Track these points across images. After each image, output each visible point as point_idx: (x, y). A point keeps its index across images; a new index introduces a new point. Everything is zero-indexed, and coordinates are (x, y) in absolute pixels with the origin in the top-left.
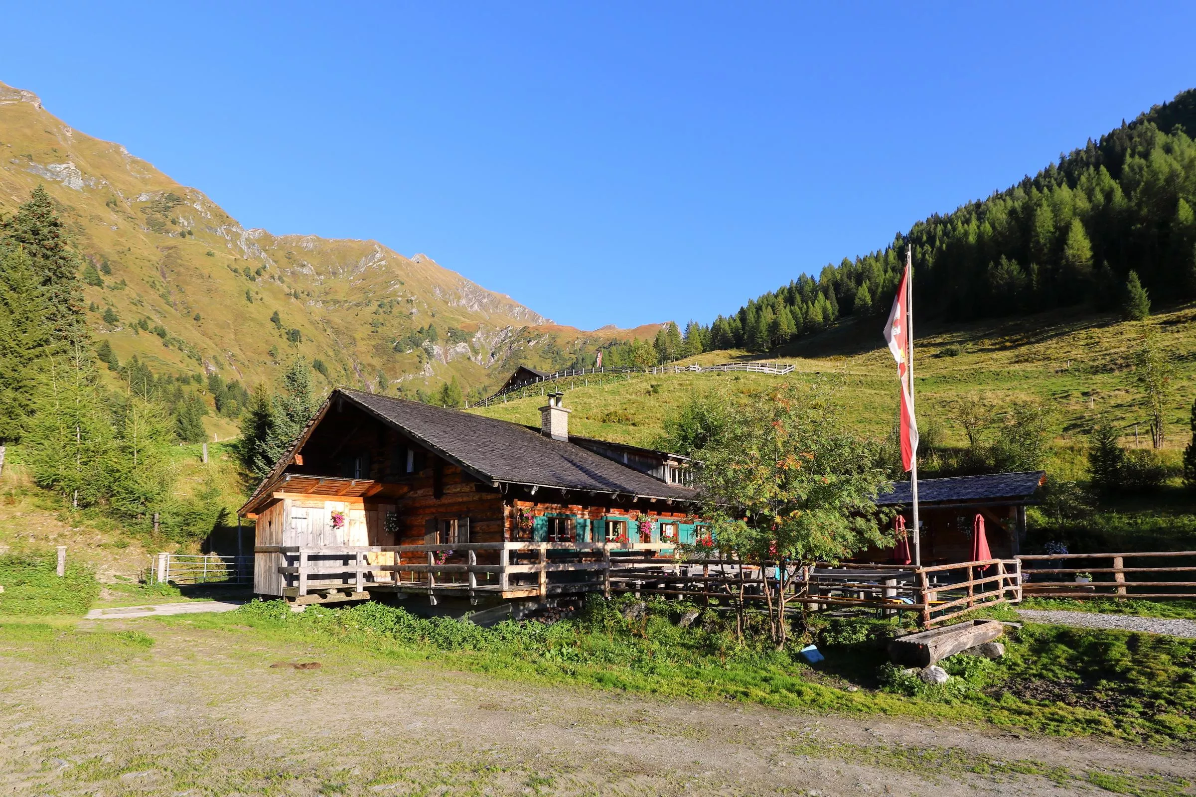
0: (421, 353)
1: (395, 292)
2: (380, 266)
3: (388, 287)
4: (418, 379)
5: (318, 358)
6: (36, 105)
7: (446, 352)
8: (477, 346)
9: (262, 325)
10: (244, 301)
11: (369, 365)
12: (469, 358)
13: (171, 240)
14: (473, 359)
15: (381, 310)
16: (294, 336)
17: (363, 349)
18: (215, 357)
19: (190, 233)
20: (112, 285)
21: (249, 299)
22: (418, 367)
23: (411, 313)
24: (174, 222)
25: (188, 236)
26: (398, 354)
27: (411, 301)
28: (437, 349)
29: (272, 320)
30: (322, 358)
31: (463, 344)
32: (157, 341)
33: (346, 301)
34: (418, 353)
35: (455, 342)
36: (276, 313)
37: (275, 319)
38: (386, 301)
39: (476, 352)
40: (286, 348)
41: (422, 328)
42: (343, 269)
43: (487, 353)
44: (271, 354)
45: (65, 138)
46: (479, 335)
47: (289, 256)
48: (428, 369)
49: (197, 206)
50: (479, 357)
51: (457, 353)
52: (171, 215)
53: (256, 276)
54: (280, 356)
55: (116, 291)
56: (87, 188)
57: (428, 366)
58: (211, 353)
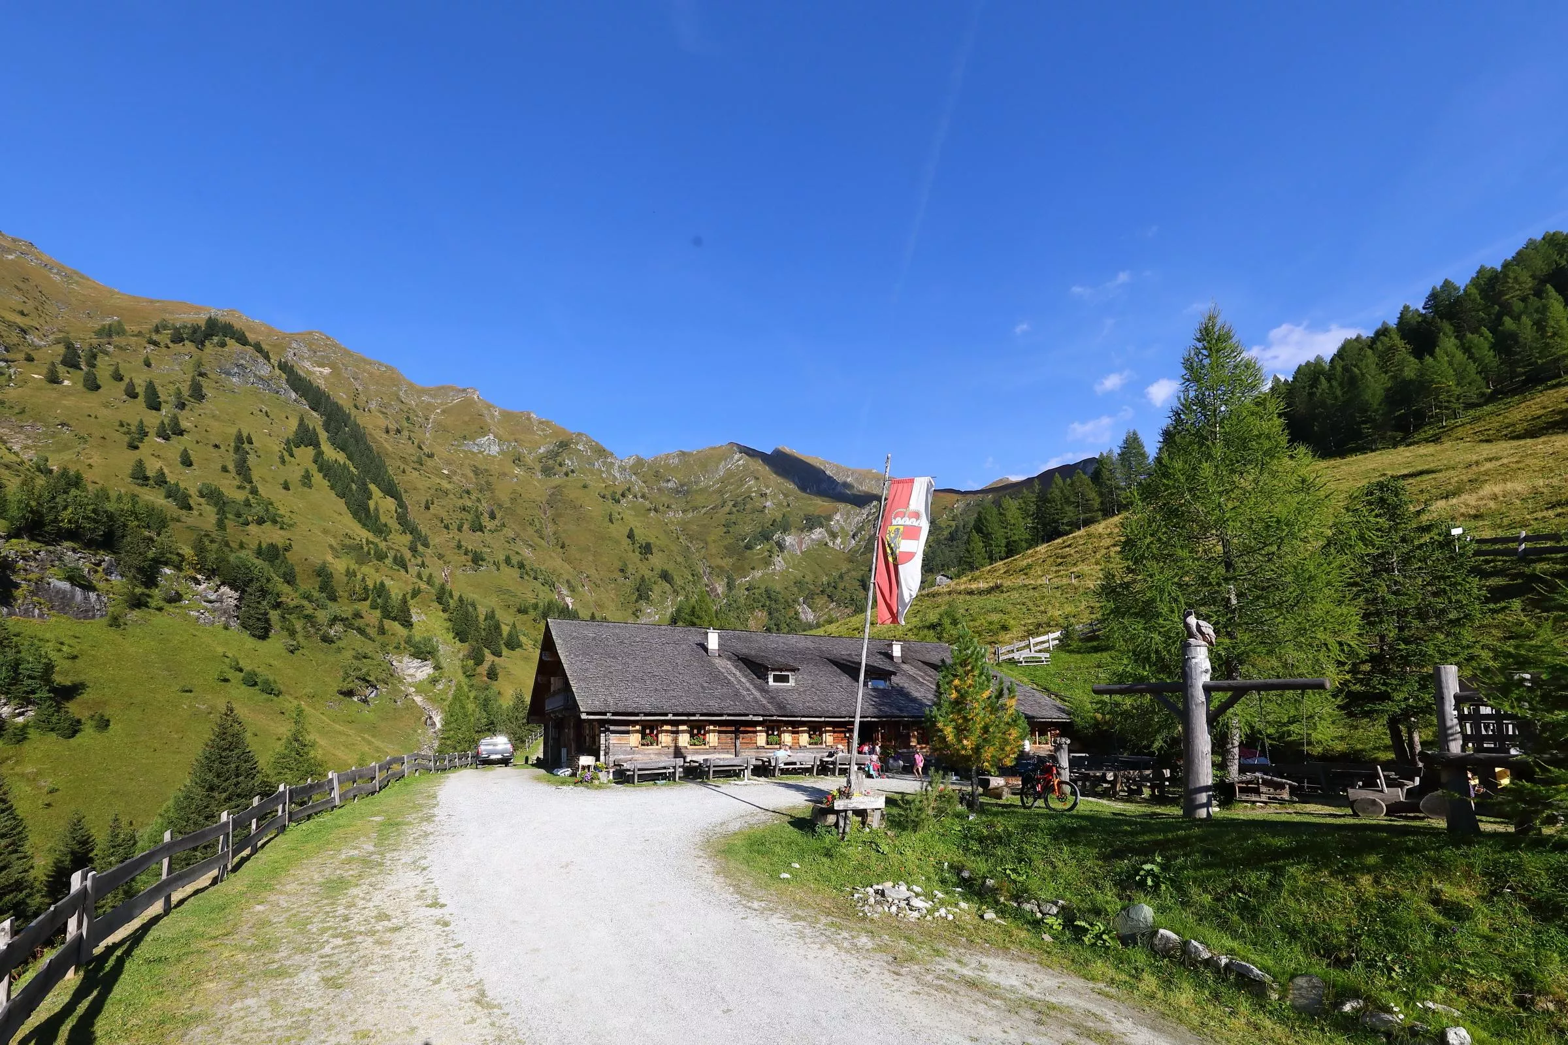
0: (772, 547)
1: (750, 488)
2: (739, 466)
3: (743, 485)
4: (767, 574)
5: (666, 568)
6: (476, 397)
7: (801, 543)
8: (836, 529)
9: (618, 542)
10: (607, 523)
11: (718, 567)
12: (826, 544)
13: (557, 480)
14: (830, 544)
15: (734, 510)
16: (647, 549)
17: (714, 551)
18: (568, 581)
19: (573, 471)
20: (493, 529)
21: (611, 521)
22: (767, 562)
23: (765, 507)
24: (560, 465)
25: (571, 474)
26: (748, 551)
27: (766, 494)
28: (789, 540)
29: (628, 537)
30: (670, 567)
31: (818, 530)
32: (516, 573)
33: (703, 507)
34: (768, 547)
35: (811, 529)
36: (631, 530)
37: (631, 536)
38: (739, 499)
39: (834, 536)
40: (638, 562)
41: (774, 521)
42: (704, 476)
43: (847, 536)
44: (622, 571)
45: (493, 417)
46: (838, 517)
47: (657, 475)
48: (779, 563)
49: (580, 447)
50: (839, 541)
51: (813, 540)
52: (559, 459)
53: (621, 498)
54: (631, 569)
55: (495, 533)
56: (502, 452)
57: (780, 559)
58: (565, 577)
